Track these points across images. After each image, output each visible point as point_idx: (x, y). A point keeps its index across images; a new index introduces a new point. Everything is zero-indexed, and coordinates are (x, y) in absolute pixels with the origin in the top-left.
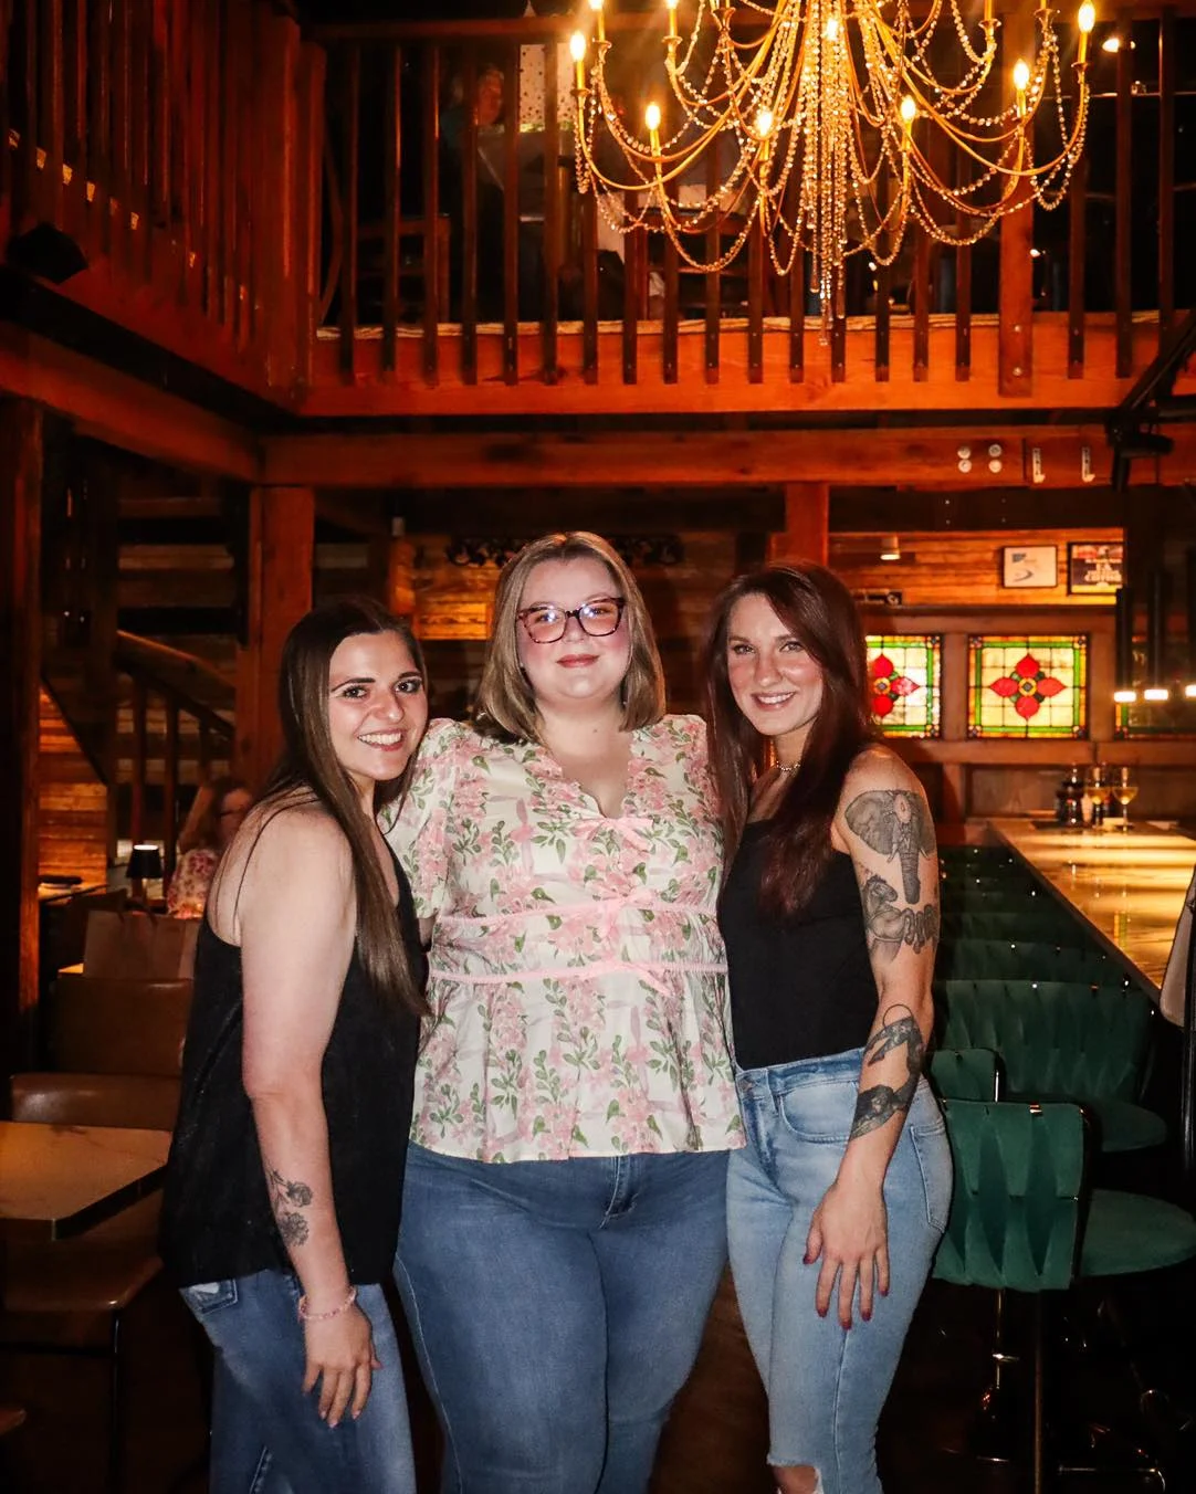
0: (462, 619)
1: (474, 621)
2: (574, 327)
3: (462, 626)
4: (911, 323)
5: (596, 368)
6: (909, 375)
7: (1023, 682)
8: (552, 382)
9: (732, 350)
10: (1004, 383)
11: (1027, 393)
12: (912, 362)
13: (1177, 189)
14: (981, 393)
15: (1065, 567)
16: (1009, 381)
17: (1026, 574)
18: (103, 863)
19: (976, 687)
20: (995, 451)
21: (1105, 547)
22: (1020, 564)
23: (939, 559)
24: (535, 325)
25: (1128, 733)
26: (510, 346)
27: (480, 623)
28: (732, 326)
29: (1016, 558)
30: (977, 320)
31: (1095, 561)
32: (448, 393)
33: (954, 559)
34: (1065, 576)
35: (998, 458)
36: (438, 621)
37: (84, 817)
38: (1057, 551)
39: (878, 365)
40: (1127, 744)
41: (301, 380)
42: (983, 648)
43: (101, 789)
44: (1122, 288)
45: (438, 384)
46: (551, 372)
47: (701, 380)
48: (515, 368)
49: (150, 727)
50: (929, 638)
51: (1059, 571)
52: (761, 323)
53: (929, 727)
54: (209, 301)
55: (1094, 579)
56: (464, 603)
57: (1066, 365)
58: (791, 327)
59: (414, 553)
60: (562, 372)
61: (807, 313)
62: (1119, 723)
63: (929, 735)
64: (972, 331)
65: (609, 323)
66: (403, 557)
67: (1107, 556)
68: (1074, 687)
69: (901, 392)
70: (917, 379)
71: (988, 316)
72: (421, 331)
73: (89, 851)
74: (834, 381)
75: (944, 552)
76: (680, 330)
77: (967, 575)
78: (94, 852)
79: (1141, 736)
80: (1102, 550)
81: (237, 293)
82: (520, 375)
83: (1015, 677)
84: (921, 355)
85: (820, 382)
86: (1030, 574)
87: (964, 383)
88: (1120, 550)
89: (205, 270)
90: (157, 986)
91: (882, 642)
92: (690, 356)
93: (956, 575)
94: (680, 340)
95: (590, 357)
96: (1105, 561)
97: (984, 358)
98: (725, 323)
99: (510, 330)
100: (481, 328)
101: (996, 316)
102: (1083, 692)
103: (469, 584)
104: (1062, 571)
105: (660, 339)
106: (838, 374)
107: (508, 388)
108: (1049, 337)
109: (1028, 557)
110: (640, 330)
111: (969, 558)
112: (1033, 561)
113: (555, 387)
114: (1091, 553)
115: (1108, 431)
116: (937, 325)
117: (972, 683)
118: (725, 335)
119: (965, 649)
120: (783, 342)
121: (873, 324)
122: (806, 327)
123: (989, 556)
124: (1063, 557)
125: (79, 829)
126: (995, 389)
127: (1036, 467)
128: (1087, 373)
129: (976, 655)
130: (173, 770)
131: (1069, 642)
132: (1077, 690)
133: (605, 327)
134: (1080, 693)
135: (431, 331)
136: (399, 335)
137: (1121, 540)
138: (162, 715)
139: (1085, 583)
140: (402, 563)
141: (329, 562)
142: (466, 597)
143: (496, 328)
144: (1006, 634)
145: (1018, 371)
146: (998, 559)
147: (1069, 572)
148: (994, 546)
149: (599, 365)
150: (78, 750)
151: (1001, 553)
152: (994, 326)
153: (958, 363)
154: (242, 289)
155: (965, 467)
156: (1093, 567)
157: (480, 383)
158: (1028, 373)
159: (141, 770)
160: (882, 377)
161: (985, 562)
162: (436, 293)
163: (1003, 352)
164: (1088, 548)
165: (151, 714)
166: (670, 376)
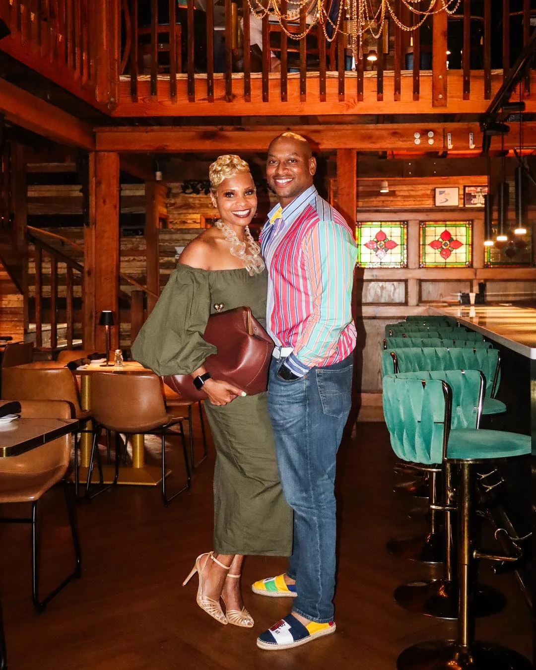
0: (189, 221)
1: (195, 222)
2: (240, 75)
3: (189, 225)
4: (393, 74)
5: (250, 94)
6: (392, 97)
7: (444, 242)
8: (230, 101)
9: (313, 86)
10: (435, 102)
11: (444, 106)
12: (393, 92)
13: (512, 14)
14: (424, 106)
15: (462, 197)
16: (437, 100)
17: (445, 200)
18: (22, 332)
19: (423, 245)
20: (431, 134)
21: (480, 188)
22: (443, 195)
23: (406, 194)
24: (222, 74)
25: (490, 265)
26: (210, 84)
27: (198, 223)
28: (312, 75)
29: (441, 193)
30: (422, 73)
31: (476, 194)
32: (181, 105)
33: (413, 193)
34: (462, 201)
35: (432, 138)
36: (178, 222)
37: (13, 310)
38: (459, 189)
39: (378, 93)
40: (490, 270)
41: (112, 99)
42: (426, 227)
43: (21, 297)
44: (487, 59)
45: (176, 102)
46: (229, 97)
47: (298, 100)
48: (213, 94)
49: (44, 271)
50: (402, 223)
51: (460, 199)
52: (325, 74)
53: (402, 263)
54: (69, 59)
55: (475, 202)
56: (190, 214)
57: (462, 94)
58: (339, 76)
59: (166, 191)
60: (234, 96)
61: (346, 69)
62: (486, 261)
63: (402, 267)
64: (420, 78)
65: (256, 73)
66: (162, 193)
67: (481, 192)
68: (466, 244)
69: (389, 106)
70: (395, 100)
71: (427, 71)
72: (169, 77)
73: (16, 326)
74: (358, 100)
75: (408, 190)
76: (288, 77)
77: (420, 201)
78: (18, 326)
79: (496, 266)
80: (479, 189)
81: (82, 56)
82: (215, 98)
83: (441, 240)
84: (397, 89)
85: (352, 101)
86: (447, 200)
87: (416, 102)
88: (486, 189)
89: (66, 45)
90: (49, 371)
91: (381, 225)
92: (293, 89)
93: (414, 201)
94: (288, 81)
95: (247, 89)
96: (480, 194)
97: (426, 90)
98: (309, 74)
99: (210, 76)
100: (196, 76)
101: (431, 71)
102: (470, 246)
103: (192, 205)
104: (461, 199)
105: (279, 81)
106: (360, 97)
107: (209, 104)
108: (454, 81)
109: (446, 192)
110: (270, 77)
111: (420, 193)
112: (448, 194)
113: (231, 103)
114: (474, 191)
115: (481, 125)
116: (404, 75)
117: (421, 243)
118: (309, 79)
119: (418, 226)
120: (336, 83)
121: (376, 75)
122: (345, 76)
123: (429, 192)
124: (462, 192)
125: (11, 316)
126: (431, 105)
127: (449, 142)
128: (471, 97)
129: (423, 230)
130: (55, 290)
131: (464, 224)
132: (468, 246)
133: (254, 75)
134: (469, 247)
135: (173, 77)
136: (158, 79)
137: (487, 184)
138: (49, 265)
139: (472, 204)
140: (161, 195)
141: (126, 193)
142: (191, 211)
143: (204, 76)
144: (436, 221)
145: (441, 96)
146: (433, 193)
147: (464, 199)
148: (431, 187)
149: (251, 93)
150: (9, 278)
151: (434, 190)
152: (431, 76)
153: (414, 92)
154: (84, 55)
155: (418, 142)
156: (475, 197)
157: (196, 101)
158: (445, 97)
159: (40, 291)
160: (380, 99)
161: (427, 195)
162: (175, 59)
163: (434, 87)
164: (473, 188)
165: (44, 265)
166: (284, 98)
